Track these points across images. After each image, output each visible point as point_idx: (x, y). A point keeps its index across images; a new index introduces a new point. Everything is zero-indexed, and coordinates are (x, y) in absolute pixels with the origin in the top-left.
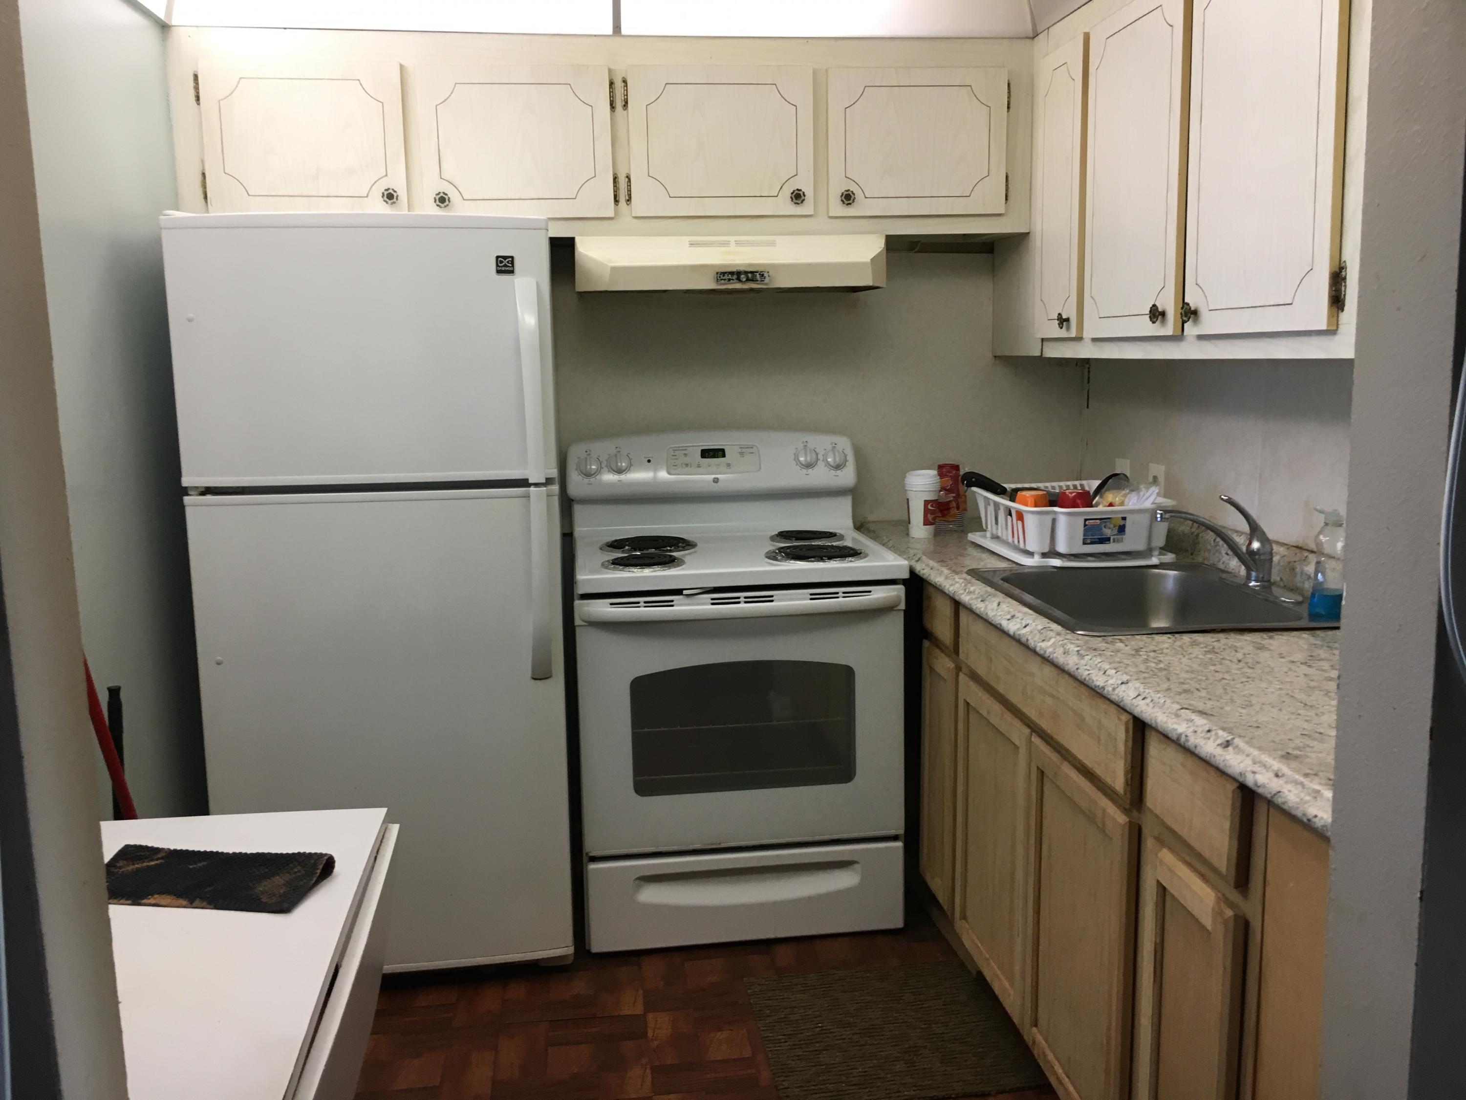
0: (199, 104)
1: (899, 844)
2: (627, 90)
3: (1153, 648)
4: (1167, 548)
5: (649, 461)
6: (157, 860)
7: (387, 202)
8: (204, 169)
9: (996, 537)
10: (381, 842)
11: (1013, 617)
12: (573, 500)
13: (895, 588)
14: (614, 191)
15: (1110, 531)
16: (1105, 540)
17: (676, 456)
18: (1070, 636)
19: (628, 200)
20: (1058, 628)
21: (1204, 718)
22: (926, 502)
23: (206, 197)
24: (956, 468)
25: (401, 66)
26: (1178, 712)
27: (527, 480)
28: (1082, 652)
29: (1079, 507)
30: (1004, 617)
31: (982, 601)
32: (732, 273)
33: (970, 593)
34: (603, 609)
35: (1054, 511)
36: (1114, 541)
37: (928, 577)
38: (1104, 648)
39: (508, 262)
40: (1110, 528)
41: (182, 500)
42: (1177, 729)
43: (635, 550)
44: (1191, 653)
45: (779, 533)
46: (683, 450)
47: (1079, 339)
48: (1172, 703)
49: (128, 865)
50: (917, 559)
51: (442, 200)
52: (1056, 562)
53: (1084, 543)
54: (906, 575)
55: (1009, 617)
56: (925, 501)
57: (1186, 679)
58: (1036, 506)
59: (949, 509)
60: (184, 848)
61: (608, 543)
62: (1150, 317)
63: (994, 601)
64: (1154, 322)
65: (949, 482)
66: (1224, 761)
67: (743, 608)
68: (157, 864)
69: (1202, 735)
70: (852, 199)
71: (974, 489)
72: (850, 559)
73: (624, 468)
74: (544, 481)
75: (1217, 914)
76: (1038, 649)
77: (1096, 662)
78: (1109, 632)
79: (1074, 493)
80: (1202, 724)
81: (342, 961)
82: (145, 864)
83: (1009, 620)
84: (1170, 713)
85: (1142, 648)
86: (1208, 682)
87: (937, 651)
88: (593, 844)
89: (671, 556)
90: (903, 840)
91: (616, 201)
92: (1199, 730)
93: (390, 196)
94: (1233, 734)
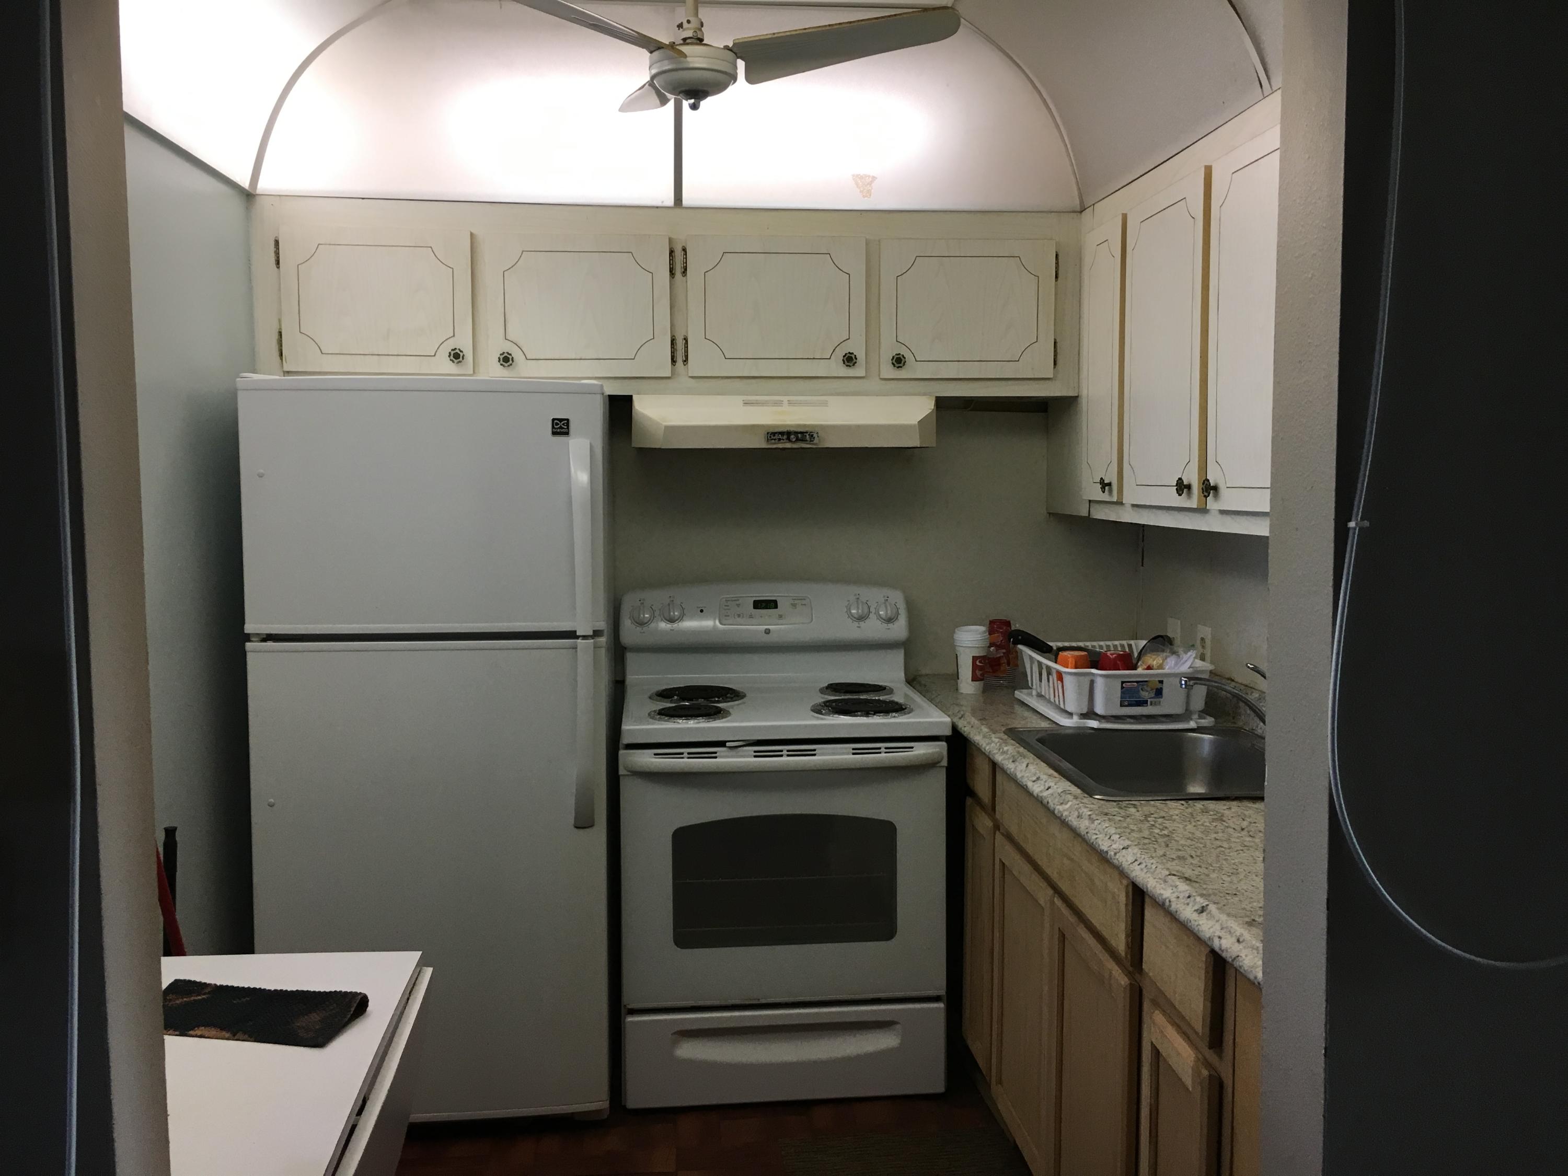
0: (278, 268)
1: (941, 1005)
2: (686, 258)
3: (1162, 814)
4: (1206, 711)
5: (702, 611)
6: (204, 994)
7: (453, 362)
8: (280, 329)
9: (1040, 696)
10: (414, 984)
11: (1038, 779)
12: (626, 648)
13: (938, 745)
14: (671, 352)
15: (1147, 693)
16: (1142, 703)
17: (728, 606)
18: (1087, 800)
19: (685, 361)
20: (1078, 791)
21: (1188, 885)
22: (975, 659)
23: (281, 355)
24: (1008, 624)
25: (472, 234)
26: (1166, 877)
27: (575, 632)
28: (1094, 816)
29: (1120, 670)
30: (1030, 779)
31: (1013, 762)
32: (782, 433)
33: (1004, 753)
34: (647, 760)
35: (1092, 673)
36: (1151, 704)
37: (967, 735)
38: (1115, 813)
39: (563, 424)
40: (1147, 691)
41: (244, 645)
42: (1162, 894)
43: (684, 700)
44: (1198, 821)
45: (828, 685)
46: (735, 600)
47: (1120, 503)
48: (1162, 869)
49: (178, 999)
50: (960, 716)
51: (506, 360)
52: (1094, 724)
53: (1121, 705)
54: (948, 732)
55: (1034, 778)
56: (973, 657)
57: (1183, 846)
58: (1076, 668)
59: (999, 665)
60: (230, 984)
61: (658, 692)
62: (1177, 489)
63: (1023, 762)
64: (1180, 495)
65: (998, 638)
66: (1197, 925)
67: (785, 761)
68: (203, 999)
69: (1183, 901)
70: (902, 362)
71: (1020, 647)
72: (894, 714)
73: (676, 618)
74: (591, 633)
75: (1196, 1072)
76: (1056, 812)
77: (1104, 827)
78: (1124, 796)
79: (1114, 654)
80: (1184, 890)
81: (370, 1094)
82: (192, 998)
83: (1034, 781)
84: (1160, 879)
85: (1152, 814)
86: (1205, 849)
87: (978, 808)
88: (630, 998)
89: (717, 707)
90: (945, 1002)
91: (674, 361)
92: (1181, 896)
93: (456, 356)
94: (1209, 901)
